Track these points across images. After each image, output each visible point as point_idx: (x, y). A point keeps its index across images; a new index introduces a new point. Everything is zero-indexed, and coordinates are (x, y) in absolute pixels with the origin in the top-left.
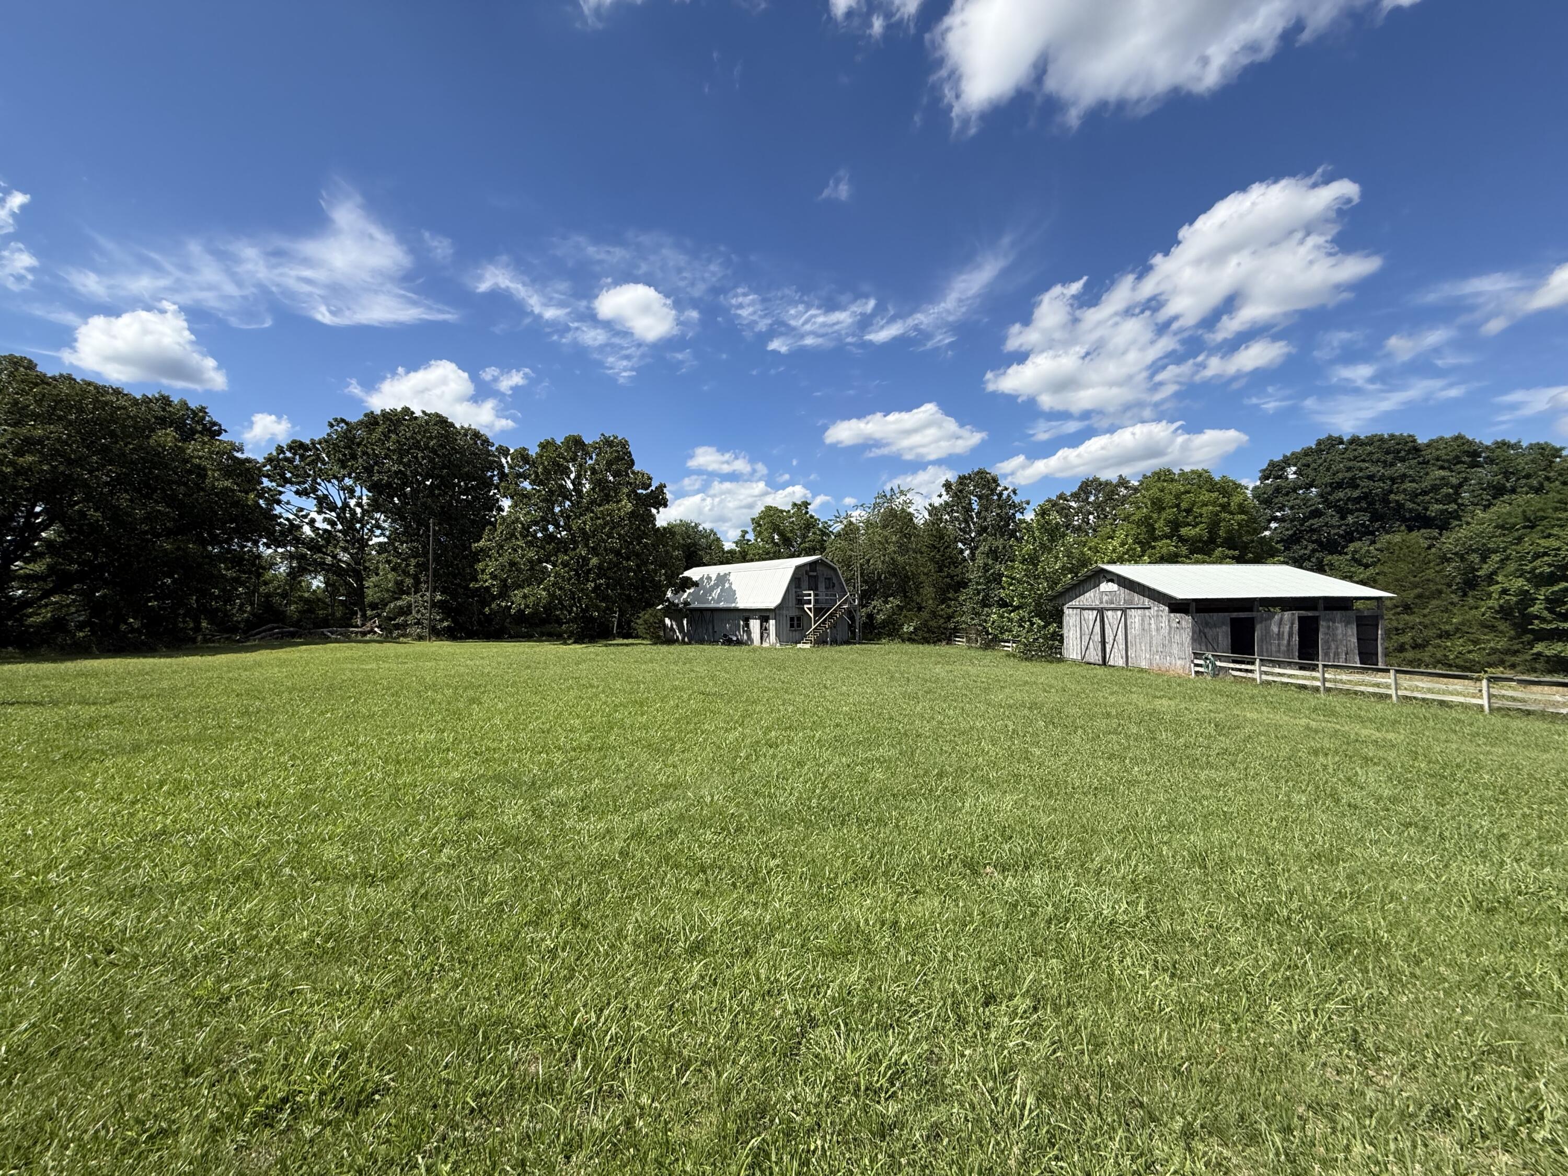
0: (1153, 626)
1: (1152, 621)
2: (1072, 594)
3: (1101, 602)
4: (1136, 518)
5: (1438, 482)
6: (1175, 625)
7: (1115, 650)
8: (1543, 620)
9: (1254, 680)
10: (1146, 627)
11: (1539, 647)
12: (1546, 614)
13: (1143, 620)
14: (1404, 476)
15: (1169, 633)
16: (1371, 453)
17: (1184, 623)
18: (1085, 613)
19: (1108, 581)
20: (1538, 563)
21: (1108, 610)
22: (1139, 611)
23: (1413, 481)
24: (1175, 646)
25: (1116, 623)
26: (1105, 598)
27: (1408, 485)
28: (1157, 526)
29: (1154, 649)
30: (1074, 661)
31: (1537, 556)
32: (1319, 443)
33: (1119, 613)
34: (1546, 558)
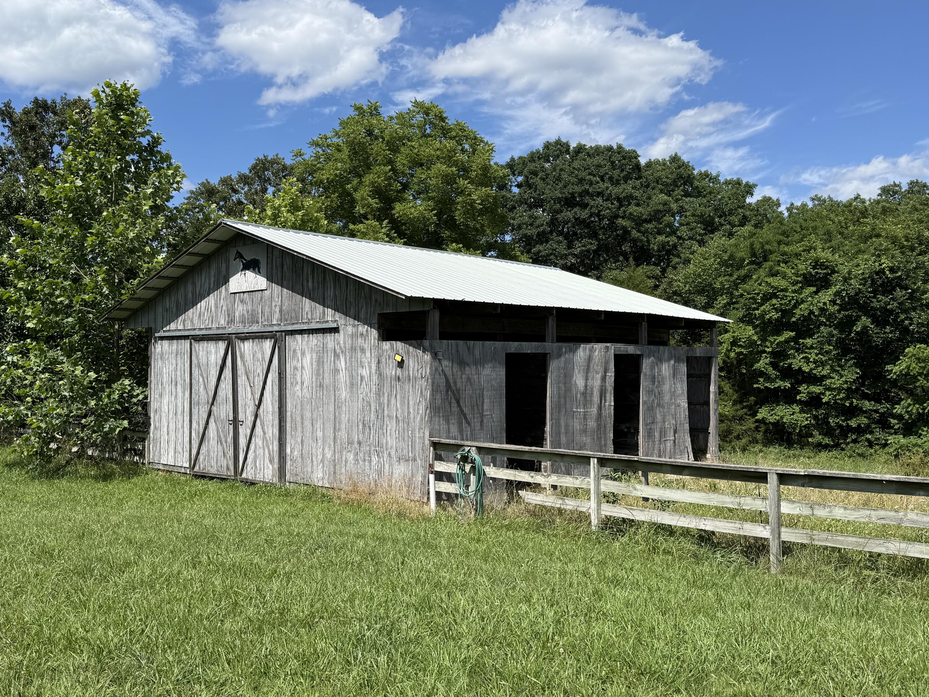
0: (343, 376)
1: (342, 364)
2: (169, 302)
3: (231, 321)
4: (324, 176)
5: (661, 207)
6: (391, 370)
7: (257, 441)
8: (768, 378)
9: (583, 517)
10: (327, 380)
11: (763, 413)
12: (771, 371)
13: (320, 362)
14: (630, 197)
15: (379, 394)
16: (599, 166)
17: (411, 364)
18: (202, 348)
19: (247, 266)
20: (766, 307)
21: (245, 337)
22: (314, 340)
23: (638, 205)
24: (391, 425)
25: (260, 370)
26: (240, 310)
27: (633, 209)
28: (357, 196)
29: (343, 435)
30: (169, 470)
31: (767, 298)
32: (547, 146)
33: (268, 345)
34: (774, 301)
